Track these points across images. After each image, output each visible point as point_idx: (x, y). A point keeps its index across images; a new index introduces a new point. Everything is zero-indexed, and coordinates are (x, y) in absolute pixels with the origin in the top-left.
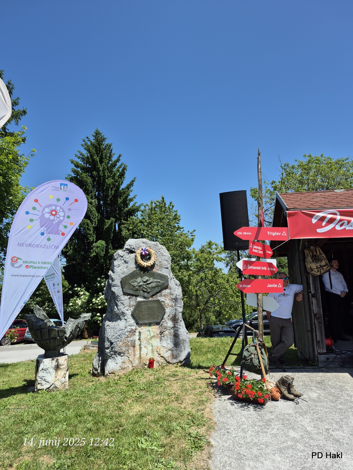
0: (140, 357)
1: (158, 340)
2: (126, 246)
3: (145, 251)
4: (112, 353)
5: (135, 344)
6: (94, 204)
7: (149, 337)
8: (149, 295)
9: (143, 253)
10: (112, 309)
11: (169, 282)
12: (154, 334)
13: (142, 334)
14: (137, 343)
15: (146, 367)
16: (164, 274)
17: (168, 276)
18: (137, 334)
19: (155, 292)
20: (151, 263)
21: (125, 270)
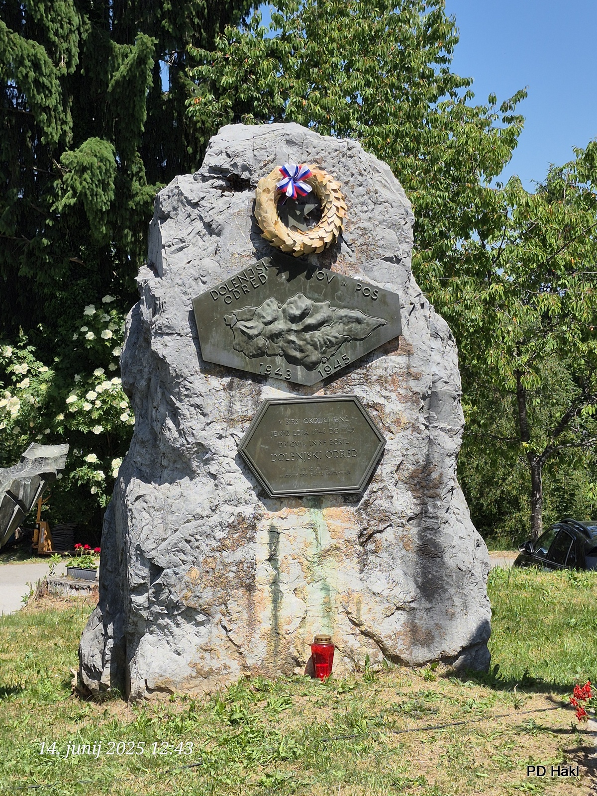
0: (276, 631)
1: (353, 565)
2: (211, 159)
3: (295, 180)
4: (157, 609)
5: (253, 577)
7: (312, 552)
8: (315, 376)
9: (290, 191)
10: (157, 428)
11: (403, 321)
12: (333, 542)
13: (282, 538)
14: (264, 572)
15: (300, 671)
16: (381, 286)
17: (400, 293)
18: (263, 536)
19: (339, 361)
20: (321, 233)
21: (209, 263)
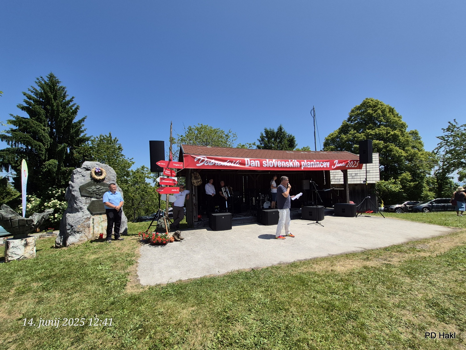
0: (93, 233)
2: (83, 166)
3: (98, 170)
4: (72, 232)
6: (46, 131)
7: (99, 221)
10: (72, 205)
13: (95, 220)
14: (91, 225)
15: (97, 238)
18: (91, 220)
20: (102, 177)
21: (83, 181)
